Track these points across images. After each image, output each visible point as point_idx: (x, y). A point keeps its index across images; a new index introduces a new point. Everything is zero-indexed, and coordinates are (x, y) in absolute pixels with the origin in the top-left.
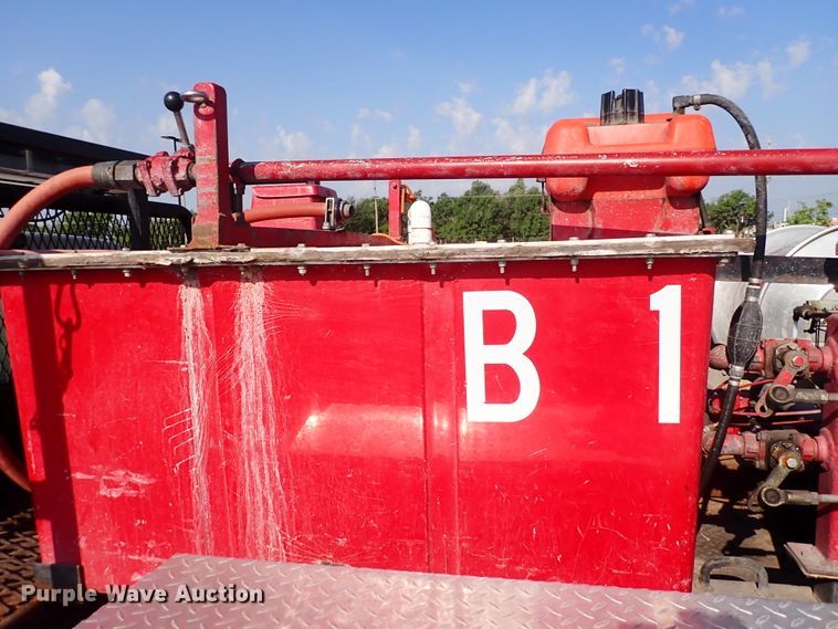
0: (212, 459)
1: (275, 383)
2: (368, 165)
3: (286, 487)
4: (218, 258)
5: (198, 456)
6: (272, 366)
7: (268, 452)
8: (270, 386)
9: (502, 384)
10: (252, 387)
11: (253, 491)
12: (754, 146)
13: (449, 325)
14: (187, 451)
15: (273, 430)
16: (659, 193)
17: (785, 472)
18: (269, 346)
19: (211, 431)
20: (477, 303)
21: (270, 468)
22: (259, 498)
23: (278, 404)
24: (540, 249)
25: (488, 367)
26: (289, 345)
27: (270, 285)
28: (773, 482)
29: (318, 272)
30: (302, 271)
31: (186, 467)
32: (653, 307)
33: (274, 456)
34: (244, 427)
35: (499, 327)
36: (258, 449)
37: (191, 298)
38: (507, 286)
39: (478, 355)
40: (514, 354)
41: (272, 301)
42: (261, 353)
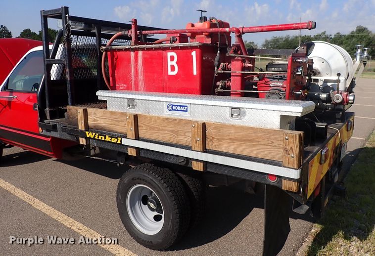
0: (135, 81)
1: (143, 68)
3: (145, 86)
4: (134, 47)
5: (133, 81)
6: (143, 65)
9: (173, 68)
10: (140, 69)
14: (131, 80)
15: (143, 77)
19: (135, 77)
20: (170, 54)
21: (142, 83)
23: (143, 72)
25: (171, 65)
26: (145, 61)
28: (219, 88)
29: (148, 49)
30: (145, 49)
31: (131, 83)
32: (192, 55)
33: (143, 81)
34: (139, 76)
35: (172, 58)
36: (141, 80)
37: (132, 54)
38: (173, 51)
39: (170, 63)
40: (174, 63)
41: (143, 54)
42: (141, 63)
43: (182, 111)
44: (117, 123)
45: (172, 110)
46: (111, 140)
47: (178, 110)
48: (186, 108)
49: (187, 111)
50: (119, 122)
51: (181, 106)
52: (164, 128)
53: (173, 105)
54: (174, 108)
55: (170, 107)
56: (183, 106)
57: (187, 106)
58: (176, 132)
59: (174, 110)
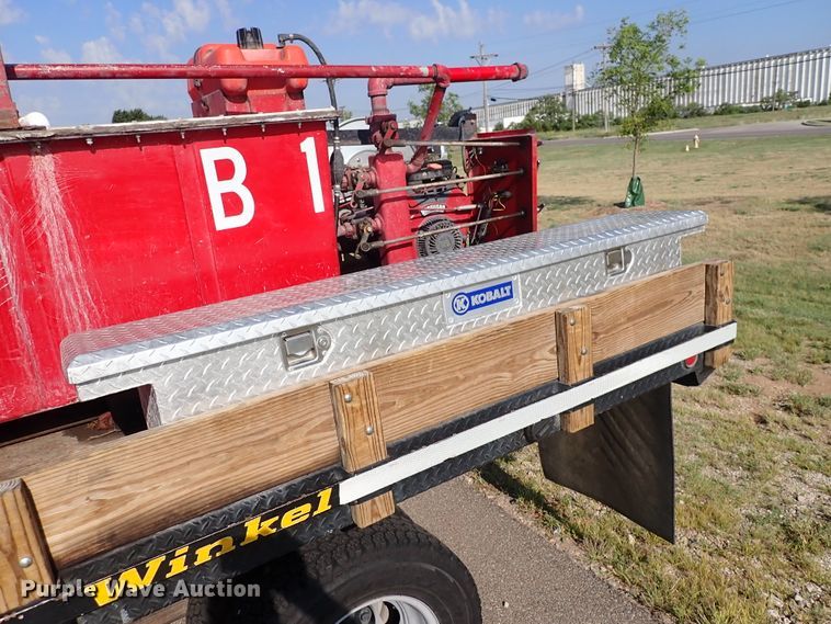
1: (75, 228)
2: (116, 69)
3: (97, 302)
6: (71, 215)
7: (78, 280)
8: (71, 231)
9: (232, 204)
10: (56, 235)
11: (70, 312)
12: (323, 63)
13: (194, 172)
15: (79, 264)
16: (282, 91)
17: (367, 235)
18: (66, 202)
19: (23, 275)
20: (210, 156)
21: (82, 291)
22: (76, 316)
23: (80, 243)
24: (246, 119)
25: (223, 195)
26: (84, 201)
27: (56, 156)
28: (364, 241)
30: (90, 142)
32: (303, 151)
33: (84, 282)
34: (55, 265)
35: (225, 170)
36: (69, 279)
38: (225, 144)
39: (216, 188)
40: (236, 184)
43: (498, 300)
44: (268, 447)
45: (471, 308)
46: (277, 524)
47: (487, 304)
48: (507, 288)
49: (511, 297)
50: (276, 439)
51: (492, 289)
52: (470, 371)
53: (469, 295)
54: (475, 300)
55: (460, 304)
56: (499, 287)
57: (510, 283)
58: (511, 365)
59: (477, 306)
